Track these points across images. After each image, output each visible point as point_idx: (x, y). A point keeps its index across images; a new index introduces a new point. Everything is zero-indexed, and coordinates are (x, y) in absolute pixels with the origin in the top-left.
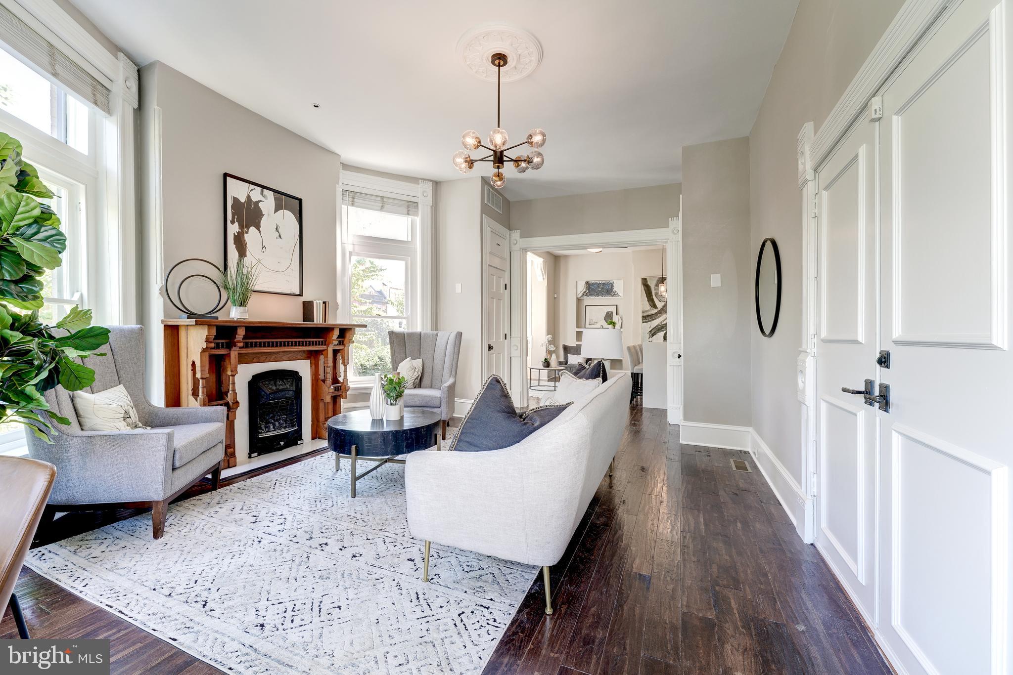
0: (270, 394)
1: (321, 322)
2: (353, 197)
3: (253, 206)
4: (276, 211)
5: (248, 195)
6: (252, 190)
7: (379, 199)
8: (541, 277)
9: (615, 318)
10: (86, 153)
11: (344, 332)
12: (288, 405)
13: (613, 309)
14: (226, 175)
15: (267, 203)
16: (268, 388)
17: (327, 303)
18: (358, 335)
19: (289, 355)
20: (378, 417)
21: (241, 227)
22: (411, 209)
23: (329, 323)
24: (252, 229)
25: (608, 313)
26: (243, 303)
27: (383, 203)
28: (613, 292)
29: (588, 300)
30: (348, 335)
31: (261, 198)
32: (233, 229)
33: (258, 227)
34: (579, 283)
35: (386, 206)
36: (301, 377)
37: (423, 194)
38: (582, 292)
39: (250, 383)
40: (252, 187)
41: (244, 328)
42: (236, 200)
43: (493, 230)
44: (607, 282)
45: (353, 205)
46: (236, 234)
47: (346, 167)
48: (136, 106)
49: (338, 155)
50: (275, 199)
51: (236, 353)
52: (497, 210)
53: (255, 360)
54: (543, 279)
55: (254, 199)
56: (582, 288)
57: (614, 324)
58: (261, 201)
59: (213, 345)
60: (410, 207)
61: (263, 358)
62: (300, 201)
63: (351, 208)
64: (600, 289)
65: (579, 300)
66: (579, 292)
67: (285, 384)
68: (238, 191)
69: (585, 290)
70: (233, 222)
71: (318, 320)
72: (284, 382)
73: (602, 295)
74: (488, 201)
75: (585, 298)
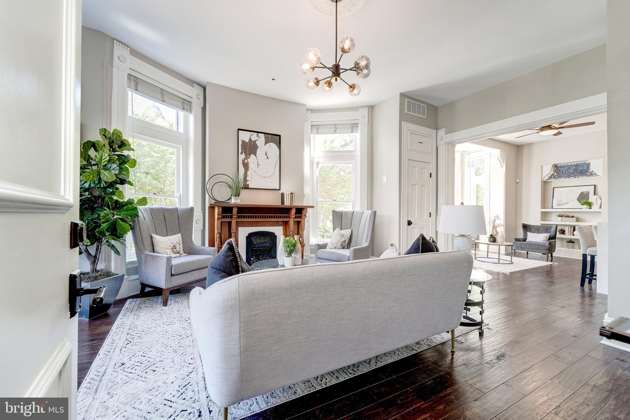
0: (256, 244)
1: (289, 205)
2: (317, 128)
3: (252, 144)
4: (265, 144)
5: (250, 138)
6: (252, 135)
7: (334, 126)
8: (499, 165)
9: (592, 198)
10: (183, 132)
11: (300, 211)
12: (266, 251)
13: (591, 190)
14: (239, 130)
15: (261, 140)
16: (256, 241)
17: (293, 194)
18: (309, 213)
19: (269, 223)
20: (282, 263)
21: (246, 155)
22: (355, 129)
23: (295, 205)
24: (252, 156)
25: (582, 194)
26: (237, 195)
27: (336, 128)
28: (590, 172)
29: (555, 183)
30: (304, 212)
31: (257, 138)
32: (242, 157)
33: (255, 154)
34: (544, 167)
35: (337, 130)
36: (276, 236)
37: (362, 116)
38: (549, 175)
39: (247, 237)
40: (252, 133)
41: (237, 208)
42: (243, 142)
43: (412, 132)
44: (581, 162)
45: (318, 133)
46: (243, 159)
47: (313, 111)
48: (203, 106)
49: (305, 105)
50: (265, 138)
51: (235, 221)
52: (421, 116)
53: (250, 225)
54: (502, 167)
55: (253, 140)
56: (548, 170)
57: (590, 205)
58: (257, 140)
59: (221, 216)
60: (353, 127)
61: (254, 225)
62: (280, 136)
63: (316, 136)
64: (572, 171)
65: (545, 183)
66: (544, 175)
67: (265, 239)
68: (245, 137)
69: (552, 173)
70: (242, 154)
71: (287, 203)
72: (265, 238)
73: (575, 176)
74: (409, 110)
75: (552, 180)
